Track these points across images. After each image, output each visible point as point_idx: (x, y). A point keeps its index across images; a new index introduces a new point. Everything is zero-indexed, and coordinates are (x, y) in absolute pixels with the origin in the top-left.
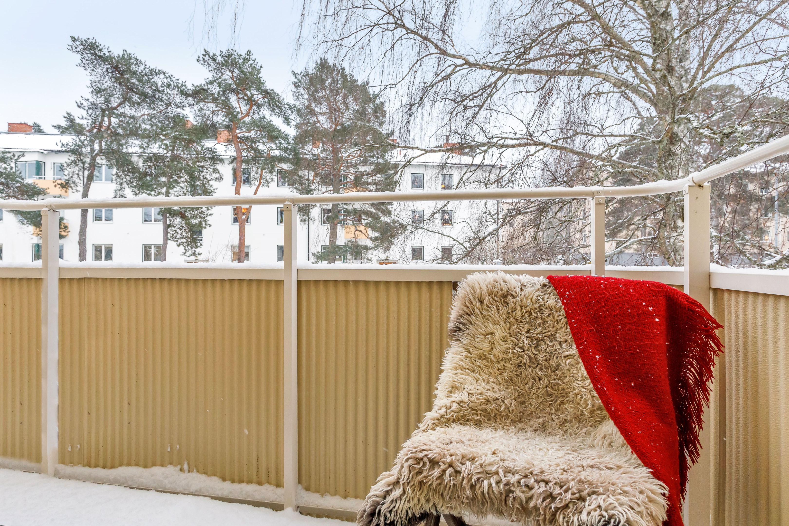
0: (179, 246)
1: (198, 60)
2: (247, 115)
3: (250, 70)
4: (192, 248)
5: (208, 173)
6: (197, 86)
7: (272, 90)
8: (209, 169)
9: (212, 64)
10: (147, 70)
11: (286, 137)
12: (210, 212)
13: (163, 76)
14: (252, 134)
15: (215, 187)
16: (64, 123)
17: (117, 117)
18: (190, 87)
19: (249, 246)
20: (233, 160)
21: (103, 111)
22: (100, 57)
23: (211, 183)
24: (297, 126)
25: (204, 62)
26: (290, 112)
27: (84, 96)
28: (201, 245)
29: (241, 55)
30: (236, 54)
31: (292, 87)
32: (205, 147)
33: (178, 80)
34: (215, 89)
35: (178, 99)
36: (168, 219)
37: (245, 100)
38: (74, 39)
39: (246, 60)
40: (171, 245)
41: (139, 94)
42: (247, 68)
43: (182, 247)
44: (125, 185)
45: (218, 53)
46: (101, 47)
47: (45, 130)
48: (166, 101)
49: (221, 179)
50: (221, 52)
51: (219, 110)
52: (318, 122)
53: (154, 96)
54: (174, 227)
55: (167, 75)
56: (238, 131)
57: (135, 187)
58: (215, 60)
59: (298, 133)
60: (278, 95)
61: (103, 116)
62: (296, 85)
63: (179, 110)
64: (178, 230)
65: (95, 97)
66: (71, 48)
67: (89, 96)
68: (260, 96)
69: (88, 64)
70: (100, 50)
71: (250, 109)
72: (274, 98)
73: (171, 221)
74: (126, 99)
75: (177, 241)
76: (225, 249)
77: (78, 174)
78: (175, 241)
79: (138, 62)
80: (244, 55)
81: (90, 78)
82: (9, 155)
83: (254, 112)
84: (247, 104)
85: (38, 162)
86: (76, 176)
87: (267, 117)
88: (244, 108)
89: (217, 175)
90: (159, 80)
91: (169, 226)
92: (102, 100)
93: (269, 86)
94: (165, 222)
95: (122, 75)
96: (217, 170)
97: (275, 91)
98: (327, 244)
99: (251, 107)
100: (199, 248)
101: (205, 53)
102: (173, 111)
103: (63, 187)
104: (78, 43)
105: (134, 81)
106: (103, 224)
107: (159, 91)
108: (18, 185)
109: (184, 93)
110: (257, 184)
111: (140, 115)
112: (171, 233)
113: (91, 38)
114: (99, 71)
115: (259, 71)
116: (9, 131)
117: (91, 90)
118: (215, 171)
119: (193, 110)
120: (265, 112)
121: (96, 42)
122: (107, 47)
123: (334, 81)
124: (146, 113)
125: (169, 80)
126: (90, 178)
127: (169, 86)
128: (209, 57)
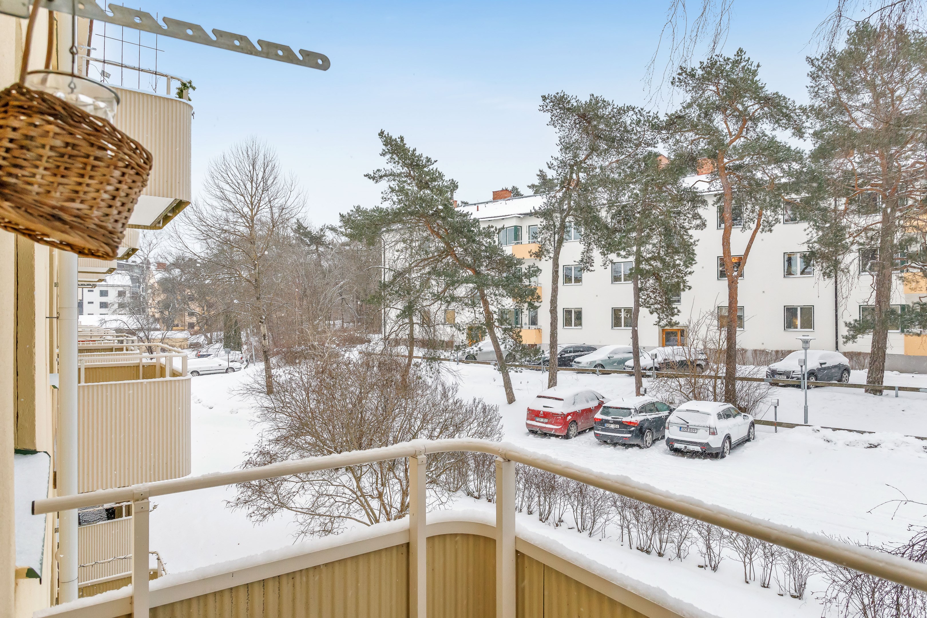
0: (651, 313)
1: (672, 83)
2: (738, 136)
3: (741, 75)
4: (667, 316)
5: (687, 221)
6: (672, 115)
7: (777, 93)
8: (688, 215)
9: (691, 82)
10: (615, 110)
11: (798, 156)
12: (689, 270)
13: (632, 112)
14: (747, 160)
15: (695, 238)
16: (537, 181)
17: (585, 172)
18: (663, 118)
19: (742, 308)
20: (720, 197)
21: (572, 167)
22: (568, 109)
23: (690, 232)
24: (816, 135)
25: (681, 82)
26: (804, 117)
27: (554, 156)
28: (679, 311)
29: (729, 59)
30: (721, 60)
31: (809, 81)
32: (683, 188)
33: (649, 113)
34: (694, 113)
35: (648, 135)
36: (639, 282)
37: (735, 116)
38: (544, 98)
39: (736, 63)
40: (643, 311)
41: (606, 141)
42: (738, 74)
43: (655, 315)
44: (593, 246)
45: (697, 66)
46: (569, 99)
47: (522, 193)
48: (635, 142)
49: (703, 225)
50: (701, 63)
51: (699, 139)
52: (854, 121)
53: (622, 139)
54: (646, 290)
55: (637, 110)
56: (726, 160)
57: (604, 246)
58: (693, 76)
59: (817, 145)
60: (785, 98)
61: (572, 173)
62: (814, 77)
63: (650, 149)
64: (651, 294)
65: (564, 155)
66: (542, 108)
67: (558, 155)
68: (756, 107)
69: (557, 120)
70: (569, 102)
71: (742, 128)
72: (778, 104)
73: (642, 283)
74: (593, 149)
75: (650, 307)
76: (710, 317)
77: (549, 240)
78: (647, 307)
79: (606, 104)
80: (732, 57)
81: (559, 135)
82: (492, 230)
83: (748, 130)
84: (737, 122)
85: (516, 227)
86: (548, 242)
87: (767, 132)
88: (733, 127)
89: (698, 222)
90: (628, 119)
91: (641, 289)
92: (570, 155)
93: (770, 90)
94: (636, 285)
95: (589, 123)
96: (698, 215)
97: (780, 94)
98: (872, 302)
99: (744, 124)
100: (676, 316)
101: (680, 72)
102: (643, 151)
103: (537, 257)
104: (548, 101)
105: (602, 126)
106: (572, 287)
107: (628, 132)
108: (499, 258)
109: (656, 127)
110: (753, 226)
111: (607, 163)
112: (643, 297)
113: (560, 92)
114: (567, 124)
115: (755, 73)
116: (494, 199)
117: (560, 147)
118: (696, 216)
119: (667, 145)
120: (764, 126)
121: (564, 95)
122: (574, 97)
123: (881, 52)
124: (614, 160)
125: (639, 116)
126: (561, 242)
127: (638, 122)
128: (687, 74)
